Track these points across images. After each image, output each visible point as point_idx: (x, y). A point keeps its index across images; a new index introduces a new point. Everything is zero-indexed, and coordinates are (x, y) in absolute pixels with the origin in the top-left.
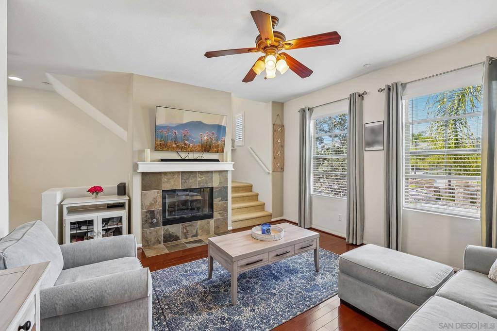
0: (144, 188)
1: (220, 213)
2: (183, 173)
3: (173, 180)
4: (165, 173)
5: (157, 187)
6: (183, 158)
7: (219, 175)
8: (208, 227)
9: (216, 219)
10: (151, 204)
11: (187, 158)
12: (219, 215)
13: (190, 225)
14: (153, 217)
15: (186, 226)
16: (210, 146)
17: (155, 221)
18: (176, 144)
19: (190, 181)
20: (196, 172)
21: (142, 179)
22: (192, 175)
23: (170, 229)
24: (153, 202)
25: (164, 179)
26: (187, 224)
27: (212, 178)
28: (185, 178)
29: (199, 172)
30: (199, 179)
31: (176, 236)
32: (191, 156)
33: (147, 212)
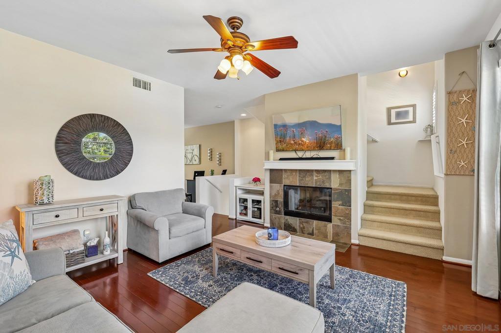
0: (272, 181)
1: (340, 219)
2: (300, 171)
3: (291, 177)
4: (285, 170)
5: (280, 182)
6: (301, 156)
7: (339, 174)
8: (326, 230)
9: (335, 225)
10: (276, 195)
11: (304, 157)
12: (339, 221)
13: (307, 222)
14: (277, 206)
15: (302, 222)
16: (324, 143)
17: (278, 209)
18: (294, 141)
19: (307, 179)
20: (312, 171)
21: (270, 174)
22: (308, 174)
23: (289, 220)
24: (277, 193)
25: (284, 175)
26: (303, 219)
27: (330, 178)
28: (301, 176)
29: (315, 170)
30: (315, 178)
31: (294, 228)
32: (308, 154)
33: (273, 200)
